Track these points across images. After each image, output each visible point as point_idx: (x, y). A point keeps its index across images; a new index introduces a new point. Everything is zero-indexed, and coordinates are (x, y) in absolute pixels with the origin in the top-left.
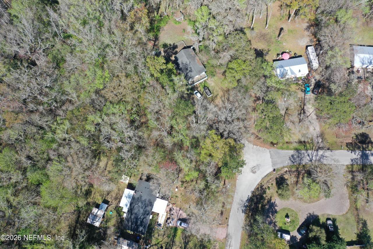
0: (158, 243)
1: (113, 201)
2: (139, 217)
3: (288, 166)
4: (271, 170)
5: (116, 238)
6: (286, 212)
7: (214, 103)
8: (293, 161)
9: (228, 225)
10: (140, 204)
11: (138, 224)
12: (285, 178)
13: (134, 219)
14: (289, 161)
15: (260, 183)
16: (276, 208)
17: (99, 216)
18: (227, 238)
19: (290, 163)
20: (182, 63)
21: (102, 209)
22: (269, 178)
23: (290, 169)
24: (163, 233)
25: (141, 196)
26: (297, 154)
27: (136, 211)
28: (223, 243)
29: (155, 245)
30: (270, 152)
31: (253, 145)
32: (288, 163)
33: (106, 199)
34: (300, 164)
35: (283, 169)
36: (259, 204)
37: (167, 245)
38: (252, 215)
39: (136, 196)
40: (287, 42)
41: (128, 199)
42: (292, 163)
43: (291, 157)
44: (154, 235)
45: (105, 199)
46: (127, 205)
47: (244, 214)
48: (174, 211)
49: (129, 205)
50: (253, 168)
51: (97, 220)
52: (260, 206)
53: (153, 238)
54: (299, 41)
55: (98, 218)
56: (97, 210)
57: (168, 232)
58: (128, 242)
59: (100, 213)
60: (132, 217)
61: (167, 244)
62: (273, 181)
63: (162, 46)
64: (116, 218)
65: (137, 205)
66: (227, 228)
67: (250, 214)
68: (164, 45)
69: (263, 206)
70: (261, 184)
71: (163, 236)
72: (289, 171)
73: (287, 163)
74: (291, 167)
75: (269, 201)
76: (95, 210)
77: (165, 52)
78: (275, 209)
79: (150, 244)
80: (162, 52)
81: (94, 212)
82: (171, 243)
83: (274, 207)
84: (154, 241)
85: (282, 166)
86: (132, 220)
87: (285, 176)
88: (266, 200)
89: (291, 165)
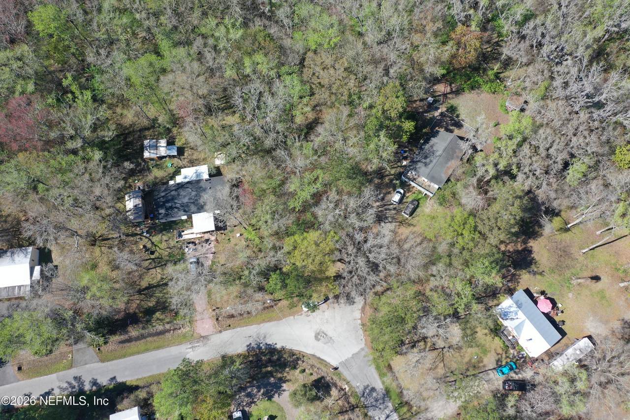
0: (156, 246)
1: (186, 160)
2: (176, 201)
3: (353, 389)
4: (335, 363)
5: (141, 188)
6: (279, 414)
7: (397, 227)
8: (366, 394)
9: (220, 332)
10: (194, 193)
11: (167, 205)
12: (331, 390)
13: (171, 196)
14: (362, 388)
15: (304, 354)
16: (276, 395)
17: (158, 152)
18: (202, 339)
19: (359, 391)
20: (432, 147)
21: (169, 150)
22: (318, 366)
23: (349, 394)
24: (172, 245)
25: (205, 190)
26: (380, 396)
27: (182, 193)
28: (192, 336)
29: (153, 243)
30: (362, 349)
31: (360, 318)
32: (358, 387)
33: (186, 149)
34: (366, 407)
35: (344, 383)
36: (271, 366)
37: (158, 258)
38: (251, 361)
39: (202, 184)
40: (577, 297)
41: (194, 175)
42: (362, 393)
43: (369, 388)
44: (164, 235)
45: (184, 148)
46: (185, 178)
47: (246, 348)
48: (208, 247)
49: (187, 180)
50: (323, 333)
51: (152, 151)
52: (269, 369)
53: (160, 236)
54: (591, 318)
55: (155, 152)
56: (165, 145)
57: (176, 251)
58: (139, 204)
59: (163, 151)
60: (173, 193)
61: (160, 258)
62: (318, 374)
63: (449, 105)
64: (167, 174)
65: (190, 190)
66: (216, 333)
67: (251, 359)
68: (452, 107)
69: (271, 374)
70: (303, 356)
71: (168, 248)
72: (345, 394)
73: (358, 384)
74: (354, 394)
75: (282, 380)
76: (163, 142)
77: (442, 114)
78: (274, 394)
79: (150, 235)
80: (440, 111)
81: (160, 143)
82: (163, 263)
83: (276, 392)
84: (156, 239)
85: (349, 379)
86: (169, 194)
87: (334, 389)
88: (282, 376)
89: (357, 392)
